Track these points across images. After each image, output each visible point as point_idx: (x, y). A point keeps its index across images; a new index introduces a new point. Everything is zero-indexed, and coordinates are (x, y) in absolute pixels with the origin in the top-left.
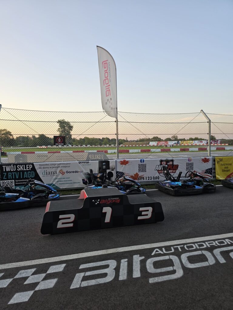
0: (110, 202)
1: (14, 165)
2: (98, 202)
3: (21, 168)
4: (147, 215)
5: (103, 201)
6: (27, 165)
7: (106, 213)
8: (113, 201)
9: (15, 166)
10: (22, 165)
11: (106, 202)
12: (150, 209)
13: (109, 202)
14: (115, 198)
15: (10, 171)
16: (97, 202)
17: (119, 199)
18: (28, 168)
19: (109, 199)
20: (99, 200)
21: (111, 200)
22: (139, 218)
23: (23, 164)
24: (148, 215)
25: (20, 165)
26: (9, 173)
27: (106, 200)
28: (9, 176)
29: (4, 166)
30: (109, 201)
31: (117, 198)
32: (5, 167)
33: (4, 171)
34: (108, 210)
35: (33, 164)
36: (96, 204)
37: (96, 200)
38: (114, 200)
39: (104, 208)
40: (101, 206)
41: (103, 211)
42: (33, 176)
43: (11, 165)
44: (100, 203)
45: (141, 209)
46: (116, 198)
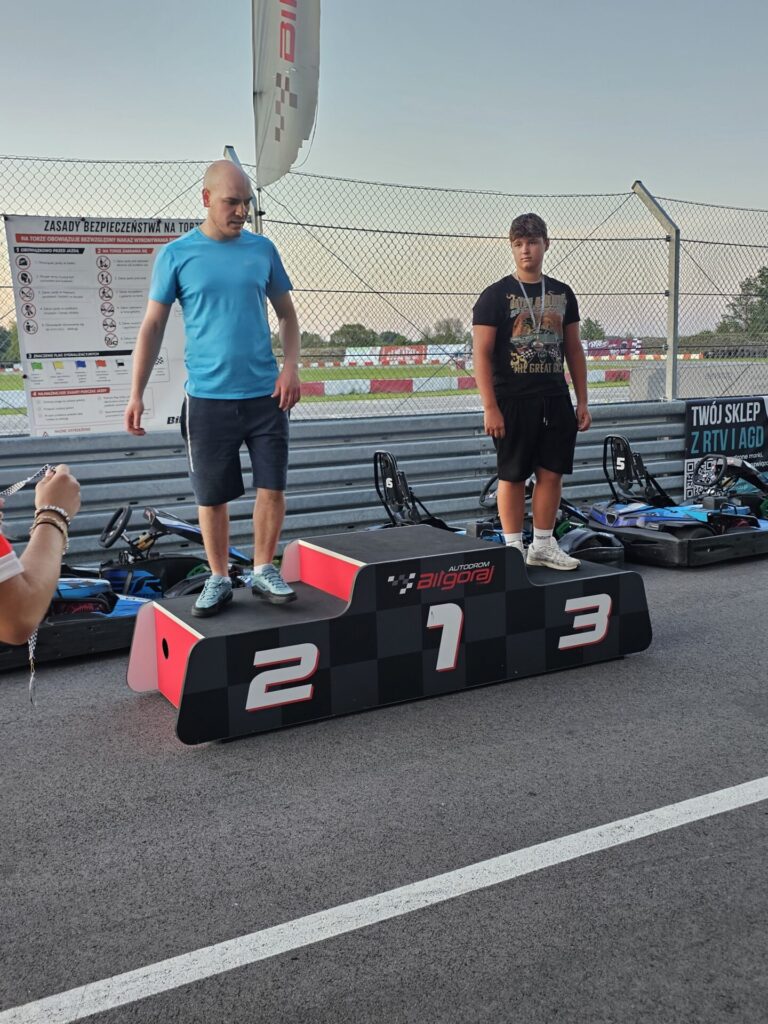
0: (456, 584)
1: (717, 405)
2: (410, 586)
3: (735, 413)
4: (592, 628)
5: (430, 580)
6: (749, 404)
7: (439, 630)
8: (465, 576)
9: (721, 406)
10: (736, 402)
11: (442, 585)
12: (604, 601)
13: (453, 582)
14: (474, 566)
15: (709, 427)
16: (405, 586)
17: (489, 567)
18: (751, 416)
19: (452, 569)
20: (412, 576)
21: (458, 572)
22: (565, 642)
23: (740, 401)
24: (597, 628)
25: (731, 403)
26: (705, 433)
27: (443, 573)
28: (705, 442)
29: (694, 409)
30: (450, 579)
31: (484, 564)
32: (698, 411)
33: (695, 424)
34: (447, 618)
35: (762, 402)
36: (403, 591)
37: (402, 577)
38: (472, 571)
39: (433, 609)
40: (421, 602)
41: (431, 623)
42: (760, 442)
43: (710, 404)
44: (419, 587)
45: (571, 605)
46: (478, 565)
